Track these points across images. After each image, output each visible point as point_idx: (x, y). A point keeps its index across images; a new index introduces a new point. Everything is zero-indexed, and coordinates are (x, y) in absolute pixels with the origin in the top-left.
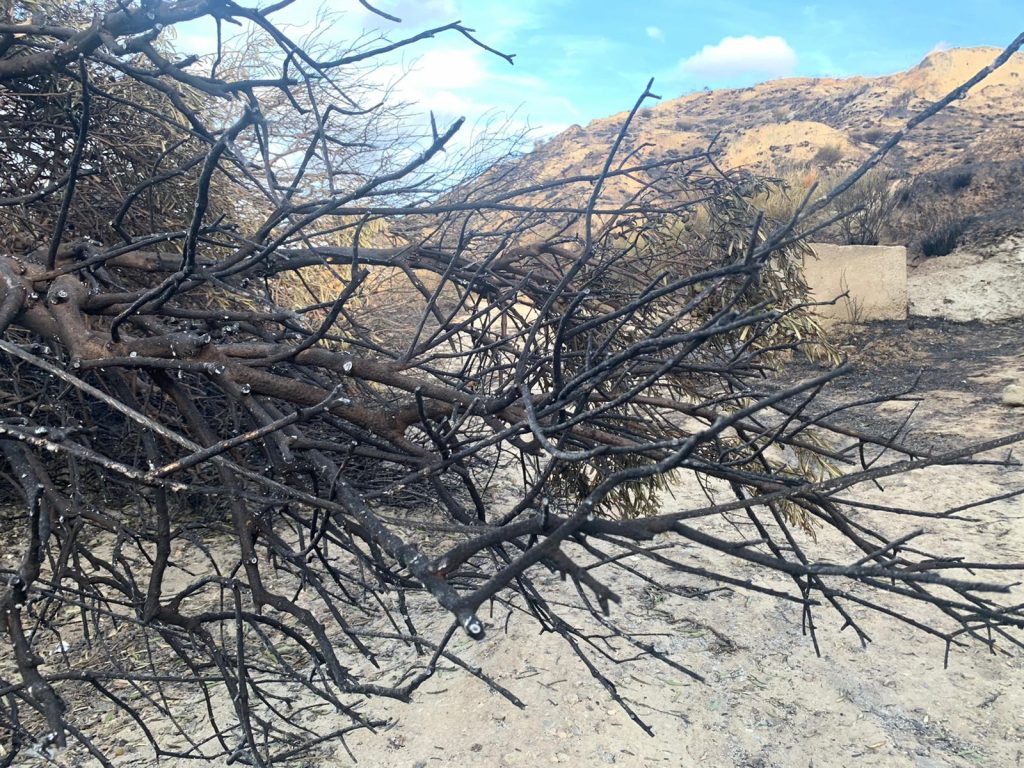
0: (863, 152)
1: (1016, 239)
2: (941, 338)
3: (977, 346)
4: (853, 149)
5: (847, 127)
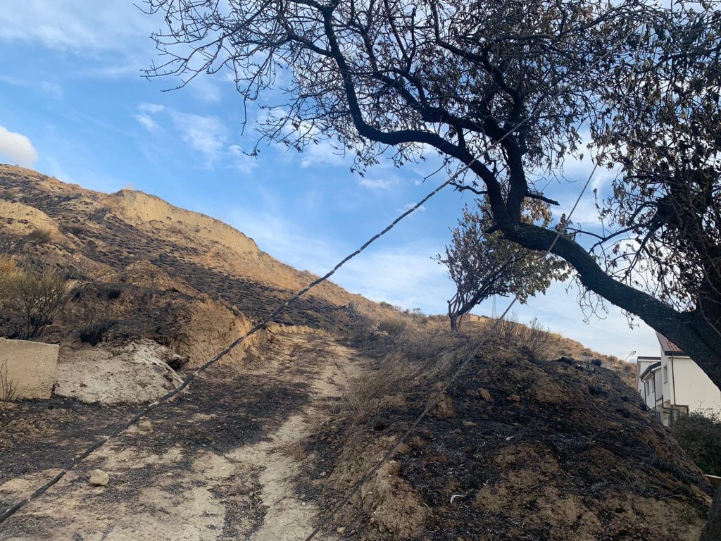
0: (68, 239)
1: (135, 344)
2: (70, 417)
3: (92, 426)
4: (61, 235)
5: (61, 218)
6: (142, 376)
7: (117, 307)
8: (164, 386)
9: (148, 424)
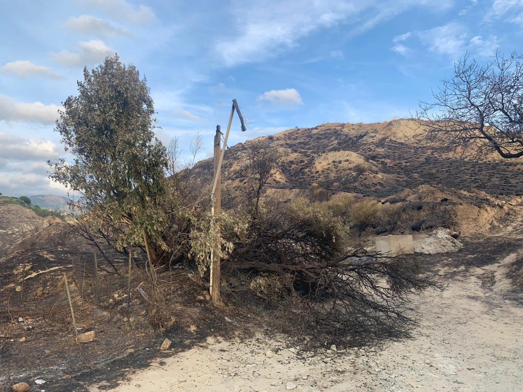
0: (371, 165)
1: (436, 230)
3: (431, 261)
4: (367, 163)
5: (361, 151)
6: (443, 243)
7: (423, 213)
8: (452, 246)
9: (450, 259)
